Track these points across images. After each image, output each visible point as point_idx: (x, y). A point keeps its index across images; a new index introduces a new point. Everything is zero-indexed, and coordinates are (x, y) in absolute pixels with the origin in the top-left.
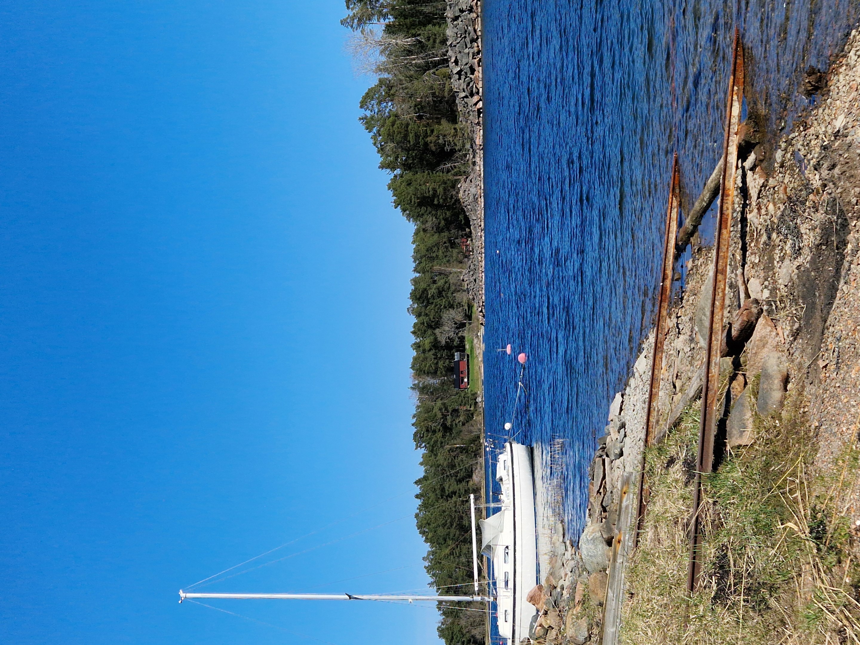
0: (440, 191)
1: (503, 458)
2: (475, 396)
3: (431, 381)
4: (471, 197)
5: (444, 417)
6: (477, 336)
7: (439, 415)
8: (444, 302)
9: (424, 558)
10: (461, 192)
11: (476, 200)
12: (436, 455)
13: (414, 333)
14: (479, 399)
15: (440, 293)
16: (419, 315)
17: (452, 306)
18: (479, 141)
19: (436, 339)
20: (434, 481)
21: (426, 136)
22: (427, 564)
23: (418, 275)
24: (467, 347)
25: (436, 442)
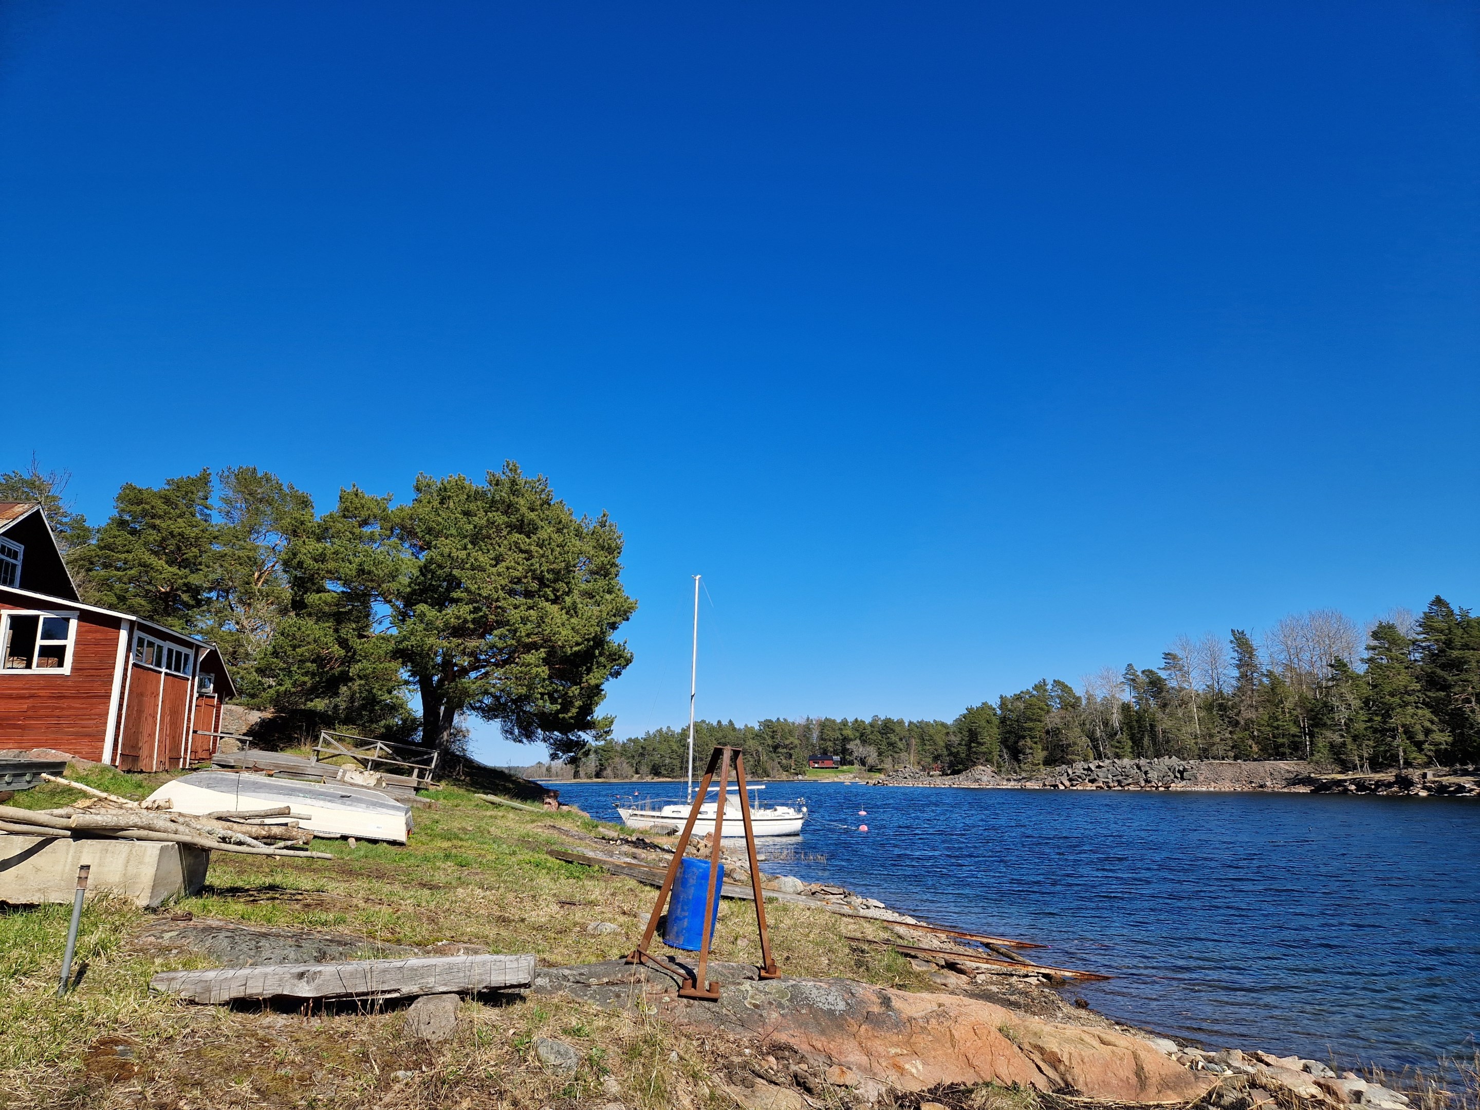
0: (983, 749)
1: (791, 813)
2: (804, 773)
3: (815, 735)
4: (979, 777)
5: (786, 747)
6: (855, 777)
7: (787, 742)
8: (883, 747)
9: (669, 727)
10: (983, 768)
11: (977, 780)
12: (753, 738)
13: (856, 720)
14: (800, 777)
15: (891, 744)
16: (871, 725)
17: (880, 754)
18: (1029, 785)
19: (851, 740)
20: (731, 737)
21: (1032, 738)
22: (664, 730)
23: (907, 724)
24: (845, 767)
25: (764, 739)
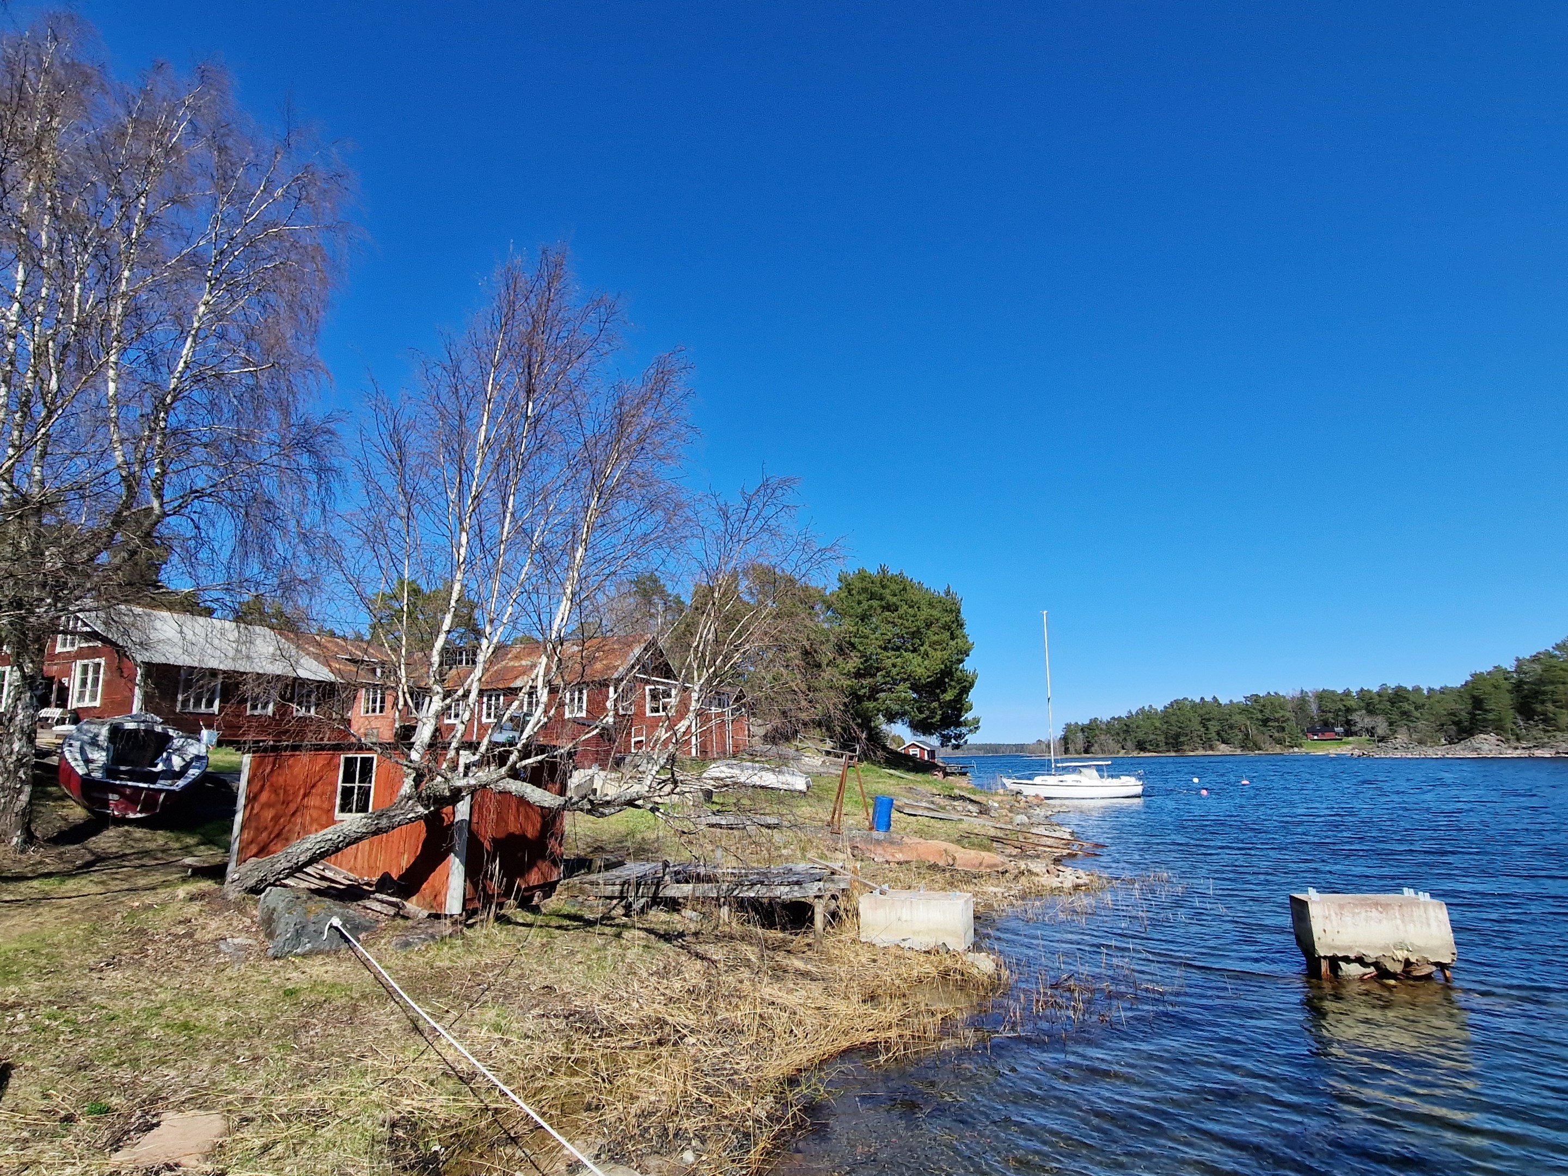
0: (1491, 716)
2: (1300, 746)
3: (1313, 708)
4: (1478, 746)
5: (1277, 720)
6: (1354, 749)
7: (1277, 715)
8: (1395, 717)
10: (1485, 736)
11: (1476, 750)
12: (1240, 713)
13: (1361, 690)
14: (1296, 749)
15: (1405, 714)
17: (1391, 724)
19: (1356, 710)
20: (1215, 712)
21: (1554, 702)
22: (1146, 708)
24: (1351, 738)
25: (1252, 713)
